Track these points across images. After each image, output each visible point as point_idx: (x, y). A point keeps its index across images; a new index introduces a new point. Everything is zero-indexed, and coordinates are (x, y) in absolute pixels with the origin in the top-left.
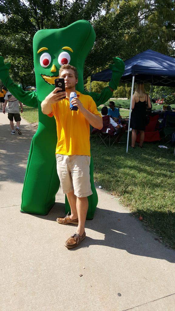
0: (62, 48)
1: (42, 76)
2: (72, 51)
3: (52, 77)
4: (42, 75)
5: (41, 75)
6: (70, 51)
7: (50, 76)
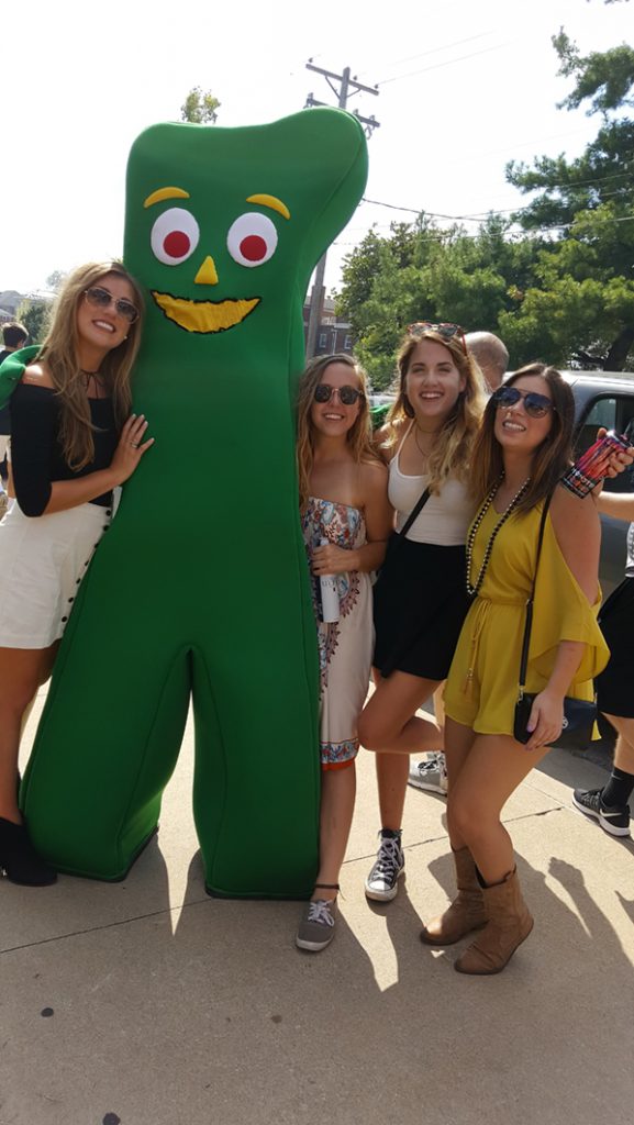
0: (250, 199)
1: (155, 299)
2: (286, 213)
3: (196, 302)
4: (156, 294)
5: (152, 291)
6: (277, 212)
7: (188, 300)
